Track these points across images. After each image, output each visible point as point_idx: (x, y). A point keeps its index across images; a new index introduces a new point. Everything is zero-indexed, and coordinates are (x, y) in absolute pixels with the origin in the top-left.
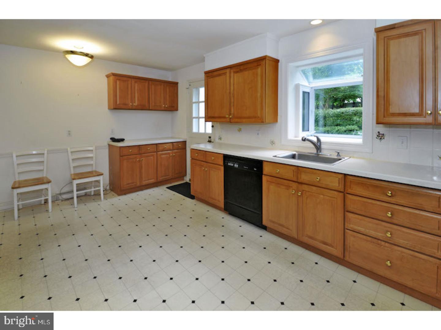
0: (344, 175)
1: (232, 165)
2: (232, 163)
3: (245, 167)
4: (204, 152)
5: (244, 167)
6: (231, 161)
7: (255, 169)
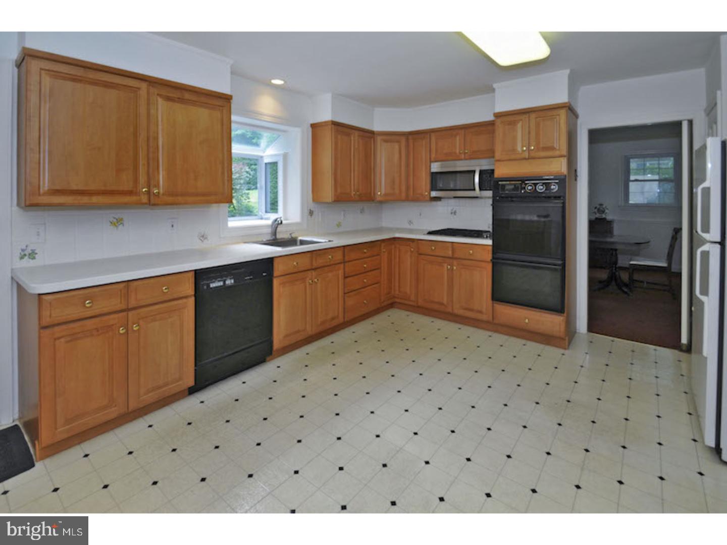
0: (342, 247)
1: (221, 283)
2: (219, 281)
3: (248, 278)
4: (122, 285)
5: (246, 278)
6: (215, 279)
7: (264, 274)
